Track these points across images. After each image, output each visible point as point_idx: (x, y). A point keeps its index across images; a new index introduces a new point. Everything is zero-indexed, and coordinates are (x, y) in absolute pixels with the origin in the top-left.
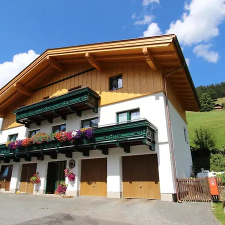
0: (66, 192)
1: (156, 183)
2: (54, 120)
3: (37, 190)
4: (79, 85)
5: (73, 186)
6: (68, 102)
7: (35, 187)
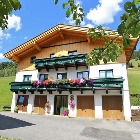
0: (69, 115)
1: (121, 111)
2: (59, 69)
3: (49, 113)
4: (75, 50)
5: (73, 111)
6: (74, 60)
7: (46, 110)
